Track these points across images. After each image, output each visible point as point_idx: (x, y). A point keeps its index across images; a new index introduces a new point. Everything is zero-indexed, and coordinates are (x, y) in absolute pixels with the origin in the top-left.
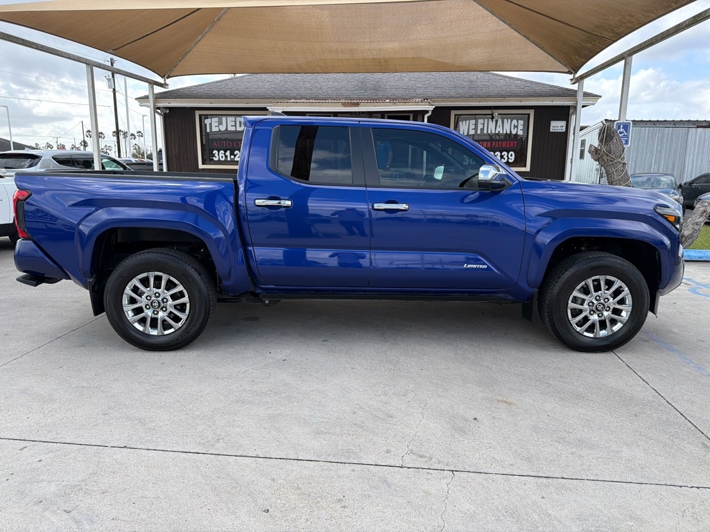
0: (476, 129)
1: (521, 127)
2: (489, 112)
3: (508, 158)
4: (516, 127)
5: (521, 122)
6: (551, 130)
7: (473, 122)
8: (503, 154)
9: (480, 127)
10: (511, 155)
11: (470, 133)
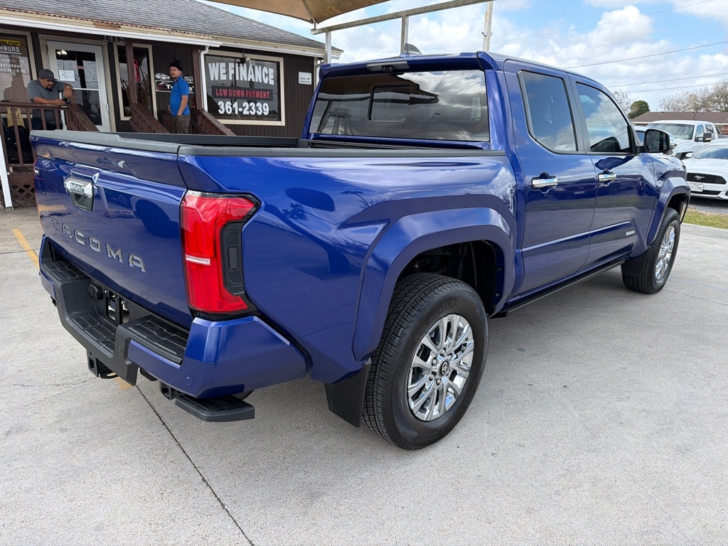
0: (227, 73)
1: (271, 76)
2: (240, 55)
3: (263, 111)
4: (267, 75)
5: (271, 71)
6: (300, 83)
7: (223, 65)
8: (257, 105)
9: (231, 72)
10: (266, 107)
11: (222, 79)
